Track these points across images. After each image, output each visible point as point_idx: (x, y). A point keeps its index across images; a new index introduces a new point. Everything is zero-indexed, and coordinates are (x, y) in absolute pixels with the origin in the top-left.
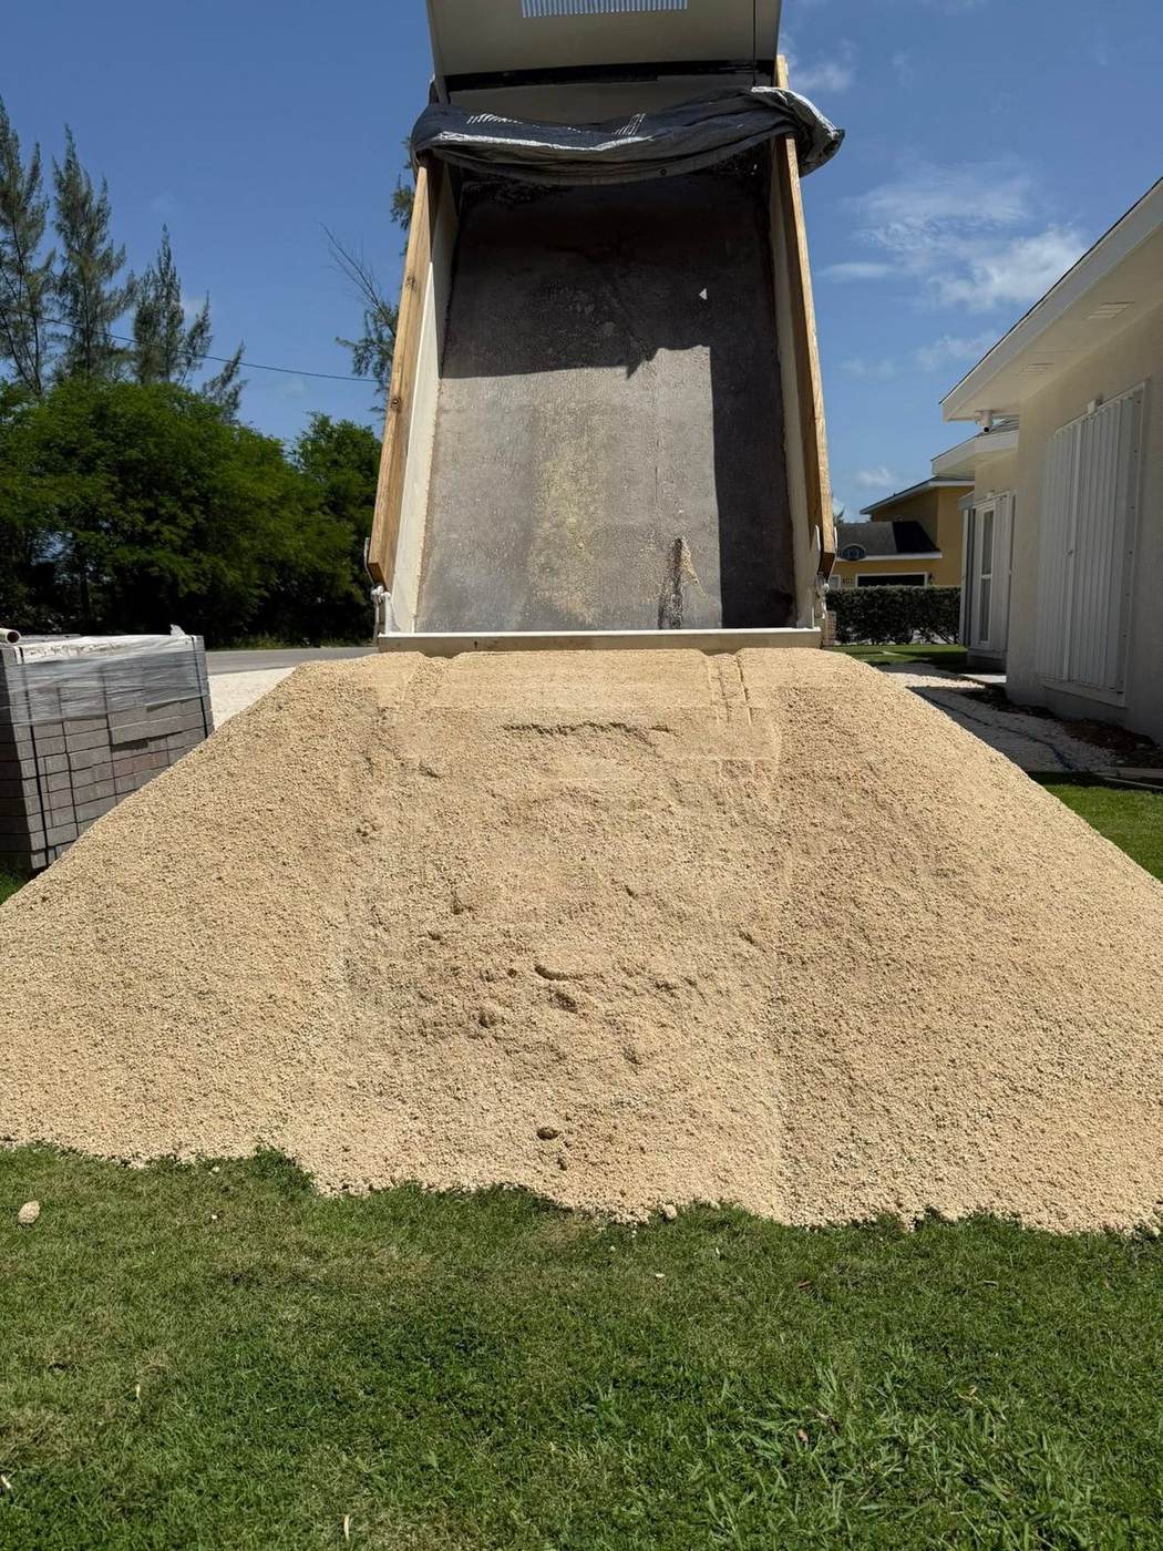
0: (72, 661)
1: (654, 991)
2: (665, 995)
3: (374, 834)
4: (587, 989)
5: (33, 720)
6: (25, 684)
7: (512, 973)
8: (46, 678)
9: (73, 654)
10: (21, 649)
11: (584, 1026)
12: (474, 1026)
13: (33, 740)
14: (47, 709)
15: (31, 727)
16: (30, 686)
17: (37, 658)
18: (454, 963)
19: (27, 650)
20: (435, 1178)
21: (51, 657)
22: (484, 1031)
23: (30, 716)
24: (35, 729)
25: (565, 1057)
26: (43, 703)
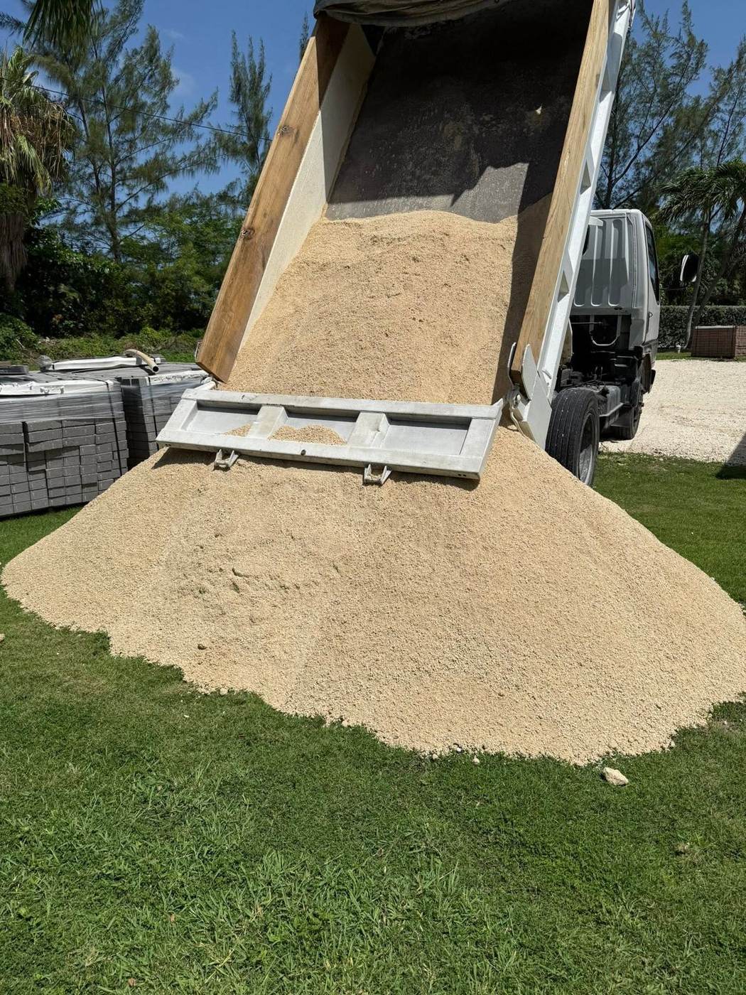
0: (178, 384)
1: (279, 588)
2: (282, 591)
3: (204, 492)
4: (248, 583)
5: (155, 412)
6: (151, 395)
7: (221, 570)
8: (163, 392)
9: (179, 380)
10: (149, 378)
11: (240, 600)
12: (197, 592)
13: (155, 423)
14: (163, 407)
15: (154, 417)
16: (154, 396)
17: (158, 382)
18: (201, 561)
19: (152, 379)
20: (151, 657)
21: (166, 381)
22: (200, 595)
23: (153, 411)
24: (156, 417)
25: (225, 614)
26: (161, 405)
